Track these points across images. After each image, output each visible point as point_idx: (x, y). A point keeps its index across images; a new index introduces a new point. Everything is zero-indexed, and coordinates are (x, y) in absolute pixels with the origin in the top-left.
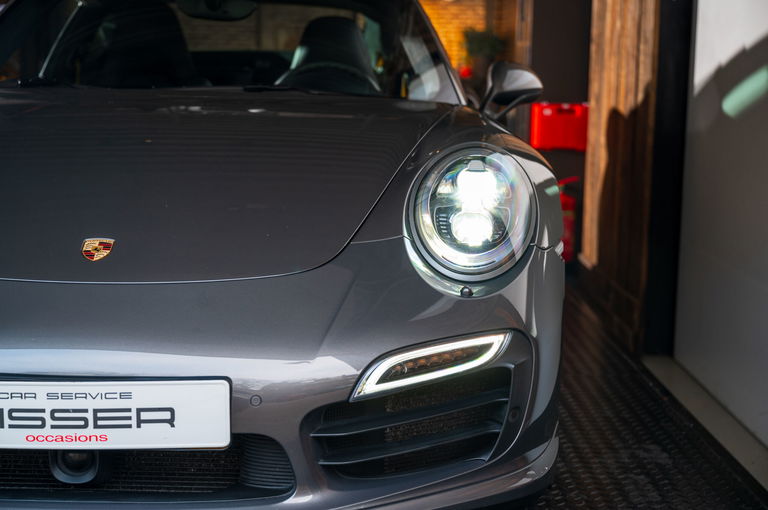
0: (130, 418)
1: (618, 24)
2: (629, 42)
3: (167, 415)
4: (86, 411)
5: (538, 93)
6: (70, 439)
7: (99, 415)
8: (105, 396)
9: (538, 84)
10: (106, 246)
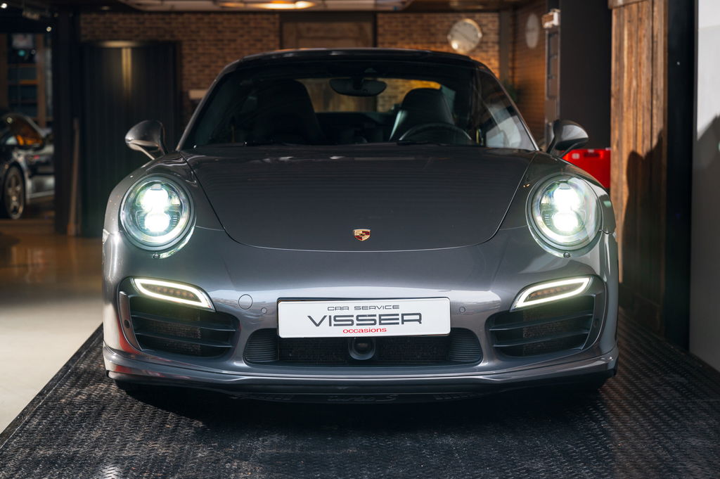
0: (398, 319)
1: (634, 83)
2: (644, 98)
3: (417, 317)
4: (375, 316)
5: (586, 141)
6: (367, 331)
7: (382, 317)
8: (385, 307)
9: (585, 135)
10: (367, 233)
